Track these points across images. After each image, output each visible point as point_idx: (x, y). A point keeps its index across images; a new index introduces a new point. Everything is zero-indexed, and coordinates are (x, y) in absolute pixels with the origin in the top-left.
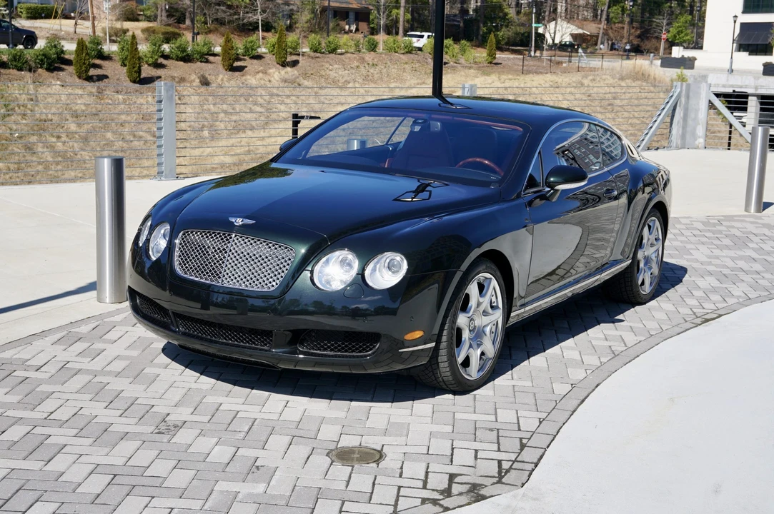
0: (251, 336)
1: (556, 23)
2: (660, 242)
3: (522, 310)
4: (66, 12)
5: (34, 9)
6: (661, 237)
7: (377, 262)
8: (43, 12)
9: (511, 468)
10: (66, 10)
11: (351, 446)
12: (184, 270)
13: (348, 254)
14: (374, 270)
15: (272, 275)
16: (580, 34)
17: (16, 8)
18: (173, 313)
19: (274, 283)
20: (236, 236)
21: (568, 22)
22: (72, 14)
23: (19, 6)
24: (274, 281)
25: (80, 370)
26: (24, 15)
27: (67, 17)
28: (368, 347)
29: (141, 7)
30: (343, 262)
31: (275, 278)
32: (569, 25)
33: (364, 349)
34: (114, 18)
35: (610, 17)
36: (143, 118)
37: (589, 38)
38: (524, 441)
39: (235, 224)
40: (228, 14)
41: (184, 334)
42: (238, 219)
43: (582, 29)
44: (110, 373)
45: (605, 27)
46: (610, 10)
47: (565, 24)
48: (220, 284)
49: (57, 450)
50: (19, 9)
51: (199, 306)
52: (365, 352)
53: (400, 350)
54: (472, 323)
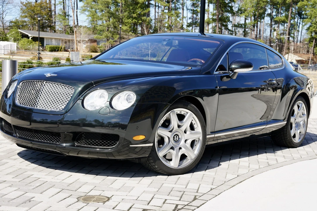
1: (289, 55)
2: (306, 116)
3: (213, 136)
4: (66, 49)
5: (53, 47)
6: (306, 113)
8: (57, 49)
9: (182, 208)
10: (66, 48)
11: (94, 195)
12: (20, 102)
13: (104, 92)
15: (62, 102)
16: (300, 60)
17: (45, 47)
18: (14, 126)
20: (46, 82)
21: (294, 54)
22: (69, 50)
23: (46, 46)
26: (48, 50)
27: (66, 51)
28: (112, 143)
29: (98, 46)
32: (294, 56)
33: (110, 145)
34: (87, 52)
35: (314, 52)
37: (304, 62)
38: (197, 197)
39: (47, 76)
40: (137, 50)
41: (19, 137)
42: (48, 74)
43: (301, 57)
45: (312, 57)
46: (314, 49)
47: (293, 55)
48: (36, 108)
50: (46, 48)
52: (112, 146)
53: (130, 146)
54: (176, 137)
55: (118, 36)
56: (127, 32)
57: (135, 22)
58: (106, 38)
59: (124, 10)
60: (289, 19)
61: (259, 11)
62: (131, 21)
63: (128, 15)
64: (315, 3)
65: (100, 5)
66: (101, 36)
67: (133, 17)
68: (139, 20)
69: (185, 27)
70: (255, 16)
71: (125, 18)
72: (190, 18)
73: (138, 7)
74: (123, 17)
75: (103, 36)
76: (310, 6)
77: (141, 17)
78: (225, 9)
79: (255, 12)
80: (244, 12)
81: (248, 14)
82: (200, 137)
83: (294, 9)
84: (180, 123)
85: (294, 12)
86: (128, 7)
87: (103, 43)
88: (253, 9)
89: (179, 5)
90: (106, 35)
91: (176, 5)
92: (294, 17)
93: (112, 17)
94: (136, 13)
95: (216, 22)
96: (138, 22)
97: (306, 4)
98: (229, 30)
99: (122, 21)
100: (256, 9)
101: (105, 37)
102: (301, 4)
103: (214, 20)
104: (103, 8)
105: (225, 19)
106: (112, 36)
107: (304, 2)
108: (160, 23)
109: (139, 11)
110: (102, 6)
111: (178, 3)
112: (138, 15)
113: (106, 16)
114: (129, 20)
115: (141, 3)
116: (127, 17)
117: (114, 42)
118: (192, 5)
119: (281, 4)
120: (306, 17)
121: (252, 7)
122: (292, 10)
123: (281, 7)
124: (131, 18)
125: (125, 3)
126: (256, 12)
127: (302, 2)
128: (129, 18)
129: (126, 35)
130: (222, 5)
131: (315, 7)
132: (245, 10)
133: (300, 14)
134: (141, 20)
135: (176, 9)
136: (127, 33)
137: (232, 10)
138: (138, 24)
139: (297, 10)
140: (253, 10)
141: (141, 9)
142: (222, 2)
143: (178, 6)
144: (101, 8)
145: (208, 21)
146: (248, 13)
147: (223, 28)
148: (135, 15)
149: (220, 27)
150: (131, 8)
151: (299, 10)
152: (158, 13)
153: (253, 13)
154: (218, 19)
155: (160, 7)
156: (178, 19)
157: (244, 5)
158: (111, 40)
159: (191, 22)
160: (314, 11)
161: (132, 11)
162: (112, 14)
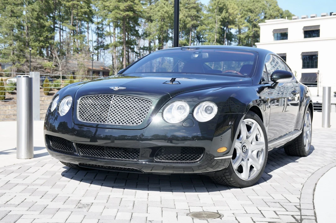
0: (126, 153)
6: (310, 123)
7: (199, 109)
12: (83, 118)
14: (198, 113)
15: (139, 116)
18: (77, 144)
19: (140, 121)
20: (115, 96)
24: (140, 120)
25: (18, 184)
28: (196, 157)
30: (179, 108)
31: (140, 118)
33: (194, 158)
36: (6, 117)
38: (298, 207)
39: (114, 89)
42: (116, 87)
44: (36, 185)
48: (106, 124)
49: (17, 217)
51: (89, 140)
52: (195, 160)
53: (215, 159)
54: (244, 148)
55: (25, 60)
56: (34, 55)
57: (43, 45)
58: (11, 62)
59: (30, 33)
60: (190, 42)
61: (163, 34)
62: (38, 44)
63: (35, 38)
64: (213, 28)
65: (3, 28)
66: (6, 60)
67: (40, 40)
68: (46, 43)
69: (91, 50)
70: (159, 39)
71: (31, 41)
72: (95, 42)
73: (44, 30)
74: (30, 40)
75: (9, 60)
76: (208, 31)
77: (48, 40)
78: (131, 32)
79: (159, 36)
80: (149, 36)
81: (153, 38)
82: (263, 147)
83: (193, 33)
84: (249, 134)
85: (193, 35)
86: (34, 31)
87: (9, 67)
88: (157, 32)
89: (83, 28)
90: (12, 59)
91: (81, 29)
92: (194, 40)
93: (18, 41)
94: (43, 36)
95: (123, 44)
96: (45, 45)
97: (204, 28)
98: (136, 53)
99: (28, 44)
100: (161, 33)
101: (11, 60)
102: (200, 29)
103: (121, 43)
104: (7, 31)
105: (131, 42)
106: (19, 60)
107: (202, 27)
108: (67, 46)
109: (46, 34)
110: (7, 30)
111: (83, 27)
112: (45, 38)
113: (11, 40)
114: (36, 43)
115: (47, 27)
116: (33, 40)
117: (21, 66)
118: (96, 29)
119: (181, 29)
120: (204, 40)
121: (157, 31)
122: (192, 33)
123: (182, 31)
124: (38, 42)
125: (31, 27)
126: (161, 36)
127: (201, 27)
128: (36, 41)
129: (33, 58)
130: (128, 28)
131: (212, 31)
132: (150, 34)
133: (198, 38)
134: (49, 43)
135: (81, 32)
136: (34, 57)
137: (138, 33)
138: (46, 47)
139: (196, 34)
140: (158, 34)
141: (48, 32)
142: (128, 26)
143: (83, 30)
144: (6, 31)
145: (115, 44)
146: (153, 36)
147: (130, 50)
148: (42, 38)
149: (127, 50)
150: (38, 31)
151: (198, 34)
152: (63, 36)
153: (158, 36)
154: (125, 42)
155: (64, 31)
156: (84, 43)
157: (149, 29)
158: (17, 64)
159: (96, 45)
160: (212, 34)
161: (39, 34)
162: (18, 37)
